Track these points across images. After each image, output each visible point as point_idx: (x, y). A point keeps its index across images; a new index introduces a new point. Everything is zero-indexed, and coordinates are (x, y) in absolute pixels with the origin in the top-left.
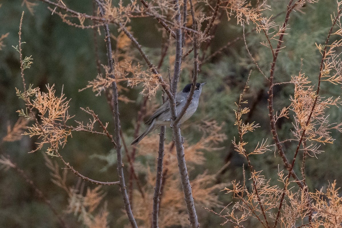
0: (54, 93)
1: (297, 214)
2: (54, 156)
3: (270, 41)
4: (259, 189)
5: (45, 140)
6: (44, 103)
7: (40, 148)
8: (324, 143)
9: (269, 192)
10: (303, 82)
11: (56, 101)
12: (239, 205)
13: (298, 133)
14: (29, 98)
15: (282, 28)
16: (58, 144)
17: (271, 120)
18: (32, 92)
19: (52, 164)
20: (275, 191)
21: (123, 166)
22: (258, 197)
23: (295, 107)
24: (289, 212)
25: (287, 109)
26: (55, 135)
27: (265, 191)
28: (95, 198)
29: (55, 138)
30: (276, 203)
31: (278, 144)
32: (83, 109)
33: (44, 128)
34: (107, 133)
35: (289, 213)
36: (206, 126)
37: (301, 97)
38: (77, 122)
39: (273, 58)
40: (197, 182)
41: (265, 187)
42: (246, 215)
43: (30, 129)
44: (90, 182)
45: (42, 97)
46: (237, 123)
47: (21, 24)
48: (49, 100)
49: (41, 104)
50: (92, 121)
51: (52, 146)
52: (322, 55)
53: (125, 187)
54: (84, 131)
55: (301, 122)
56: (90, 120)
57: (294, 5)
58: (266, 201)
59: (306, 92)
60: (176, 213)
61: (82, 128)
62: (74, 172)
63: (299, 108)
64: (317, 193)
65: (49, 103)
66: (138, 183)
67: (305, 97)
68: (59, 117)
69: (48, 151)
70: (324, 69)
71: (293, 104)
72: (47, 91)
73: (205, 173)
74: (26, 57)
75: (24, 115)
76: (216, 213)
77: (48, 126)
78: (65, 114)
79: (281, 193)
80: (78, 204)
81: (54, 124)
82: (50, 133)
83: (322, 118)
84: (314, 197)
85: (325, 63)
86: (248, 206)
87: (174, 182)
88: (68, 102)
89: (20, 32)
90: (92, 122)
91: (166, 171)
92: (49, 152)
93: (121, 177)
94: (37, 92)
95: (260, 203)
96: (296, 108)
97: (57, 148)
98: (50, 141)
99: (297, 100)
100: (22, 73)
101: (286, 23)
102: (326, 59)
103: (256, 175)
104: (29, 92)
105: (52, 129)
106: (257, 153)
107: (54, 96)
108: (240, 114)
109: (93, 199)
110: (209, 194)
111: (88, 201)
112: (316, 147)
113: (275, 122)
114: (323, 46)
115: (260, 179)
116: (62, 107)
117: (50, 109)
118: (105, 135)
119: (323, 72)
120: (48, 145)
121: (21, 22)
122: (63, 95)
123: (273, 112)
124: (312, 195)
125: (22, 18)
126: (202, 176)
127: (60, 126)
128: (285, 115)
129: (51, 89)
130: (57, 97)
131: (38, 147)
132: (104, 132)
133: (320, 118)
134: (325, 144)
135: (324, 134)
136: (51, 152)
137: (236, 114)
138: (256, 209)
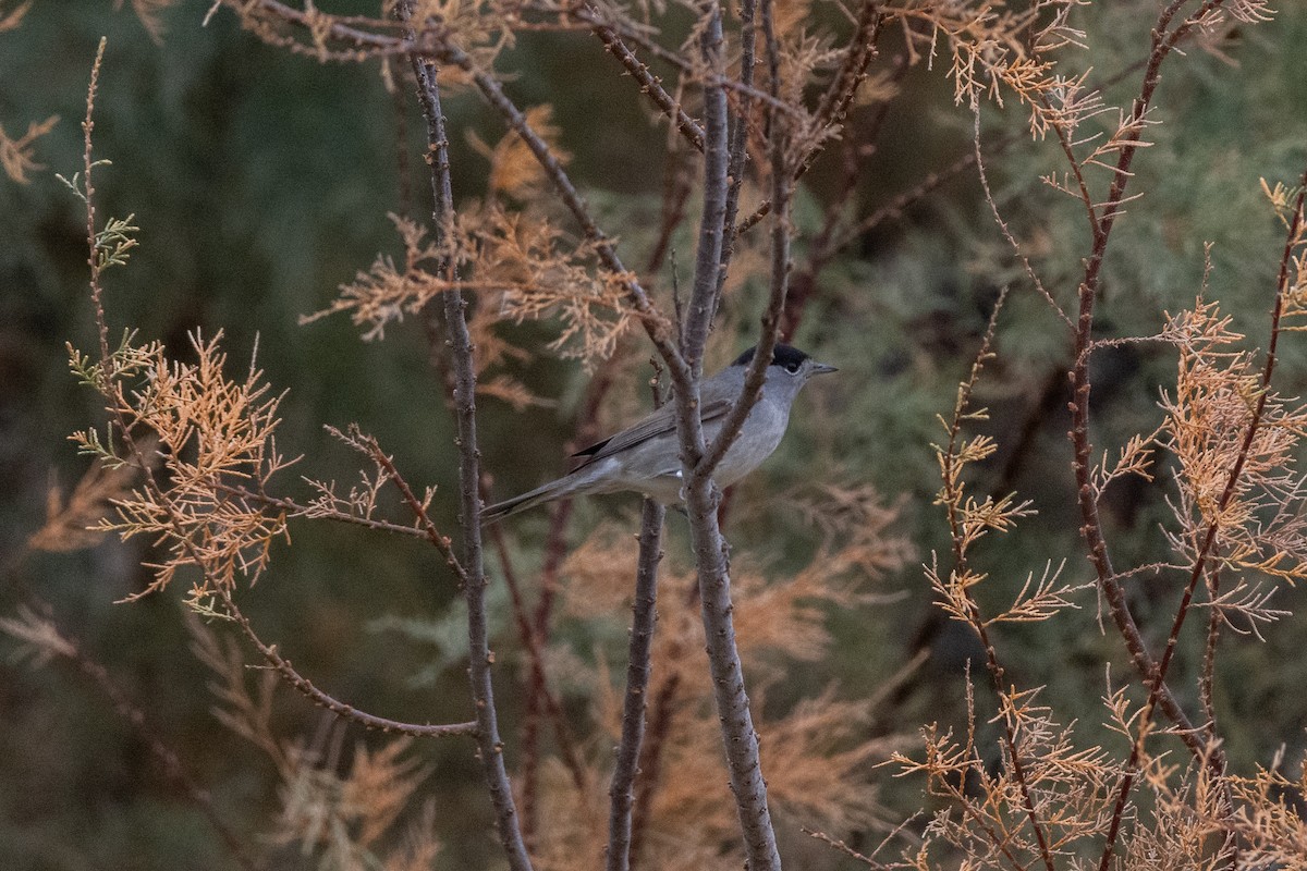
0: (219, 365)
1: (1182, 862)
2: (216, 617)
3: (1082, 172)
4: (1031, 761)
5: (182, 553)
6: (181, 404)
7: (164, 585)
8: (1290, 580)
9: (1069, 772)
10: (1211, 335)
11: (228, 396)
12: (948, 824)
13: (1189, 541)
14: (120, 382)
15: (1130, 122)
16: (235, 570)
17: (1081, 486)
18: (134, 361)
19: (214, 649)
20: (1095, 772)
21: (492, 660)
22: (1024, 792)
23: (1179, 435)
24: (1147, 853)
25: (1147, 441)
26: (220, 532)
27: (1055, 767)
28: (385, 787)
29: (221, 546)
30: (1095, 819)
31: (1107, 583)
32: (335, 431)
33: (179, 504)
34: (430, 530)
35: (1148, 858)
36: (833, 507)
37: (1202, 396)
38: (311, 483)
39: (1092, 239)
40: (795, 730)
41: (1053, 753)
42: (975, 861)
43: (123, 508)
44: (359, 721)
45: (173, 381)
46: (946, 496)
47: (93, 87)
48: (200, 391)
49: (167, 406)
50: (370, 481)
51: (210, 579)
52: (1288, 227)
53: (499, 745)
54: (337, 519)
55: (1200, 497)
56: (365, 475)
57: (1180, 29)
58: (1055, 807)
59: (1223, 378)
60: (710, 851)
61: (329, 505)
62: (297, 683)
63: (1195, 439)
64: (1261, 777)
65: (199, 404)
66: (559, 729)
67: (1217, 395)
68: (239, 461)
69: (193, 597)
70: (1291, 284)
71: (1172, 425)
72: (192, 359)
73: (830, 692)
74: (112, 219)
75: (101, 450)
76: (858, 855)
77: (193, 498)
78: (261, 450)
79: (1115, 778)
80: (317, 811)
81: (218, 489)
82: (203, 526)
83: (1286, 481)
84: (1248, 794)
85: (1296, 262)
86: (986, 829)
87: (704, 726)
88: (274, 403)
89: (88, 118)
90: (369, 484)
91: (674, 681)
92: (196, 599)
93: (481, 703)
94: (154, 358)
95: (1032, 815)
96: (1180, 439)
97: (228, 586)
98: (203, 557)
99: (1188, 407)
100: (92, 284)
101: (1147, 101)
102: (1301, 242)
103: (1018, 703)
104: (121, 361)
105: (209, 509)
106: (1025, 616)
107: (221, 379)
108: (959, 461)
109: (379, 789)
110: (843, 777)
111: (359, 799)
112: (1259, 595)
113: (1096, 494)
114: (1292, 191)
115: (1032, 720)
116: (250, 422)
117: (205, 427)
118: (421, 536)
119: (1291, 297)
120: (194, 574)
121: (94, 79)
122: (258, 375)
123: (1088, 453)
124: (1239, 785)
125: (97, 65)
126: (818, 704)
127: (242, 496)
128: (1138, 465)
129: (210, 350)
130: (232, 381)
131: (154, 579)
132: (417, 524)
133: (1278, 483)
134: (1292, 583)
135: (1294, 543)
136: (204, 601)
137: (942, 461)
138: (1015, 841)
